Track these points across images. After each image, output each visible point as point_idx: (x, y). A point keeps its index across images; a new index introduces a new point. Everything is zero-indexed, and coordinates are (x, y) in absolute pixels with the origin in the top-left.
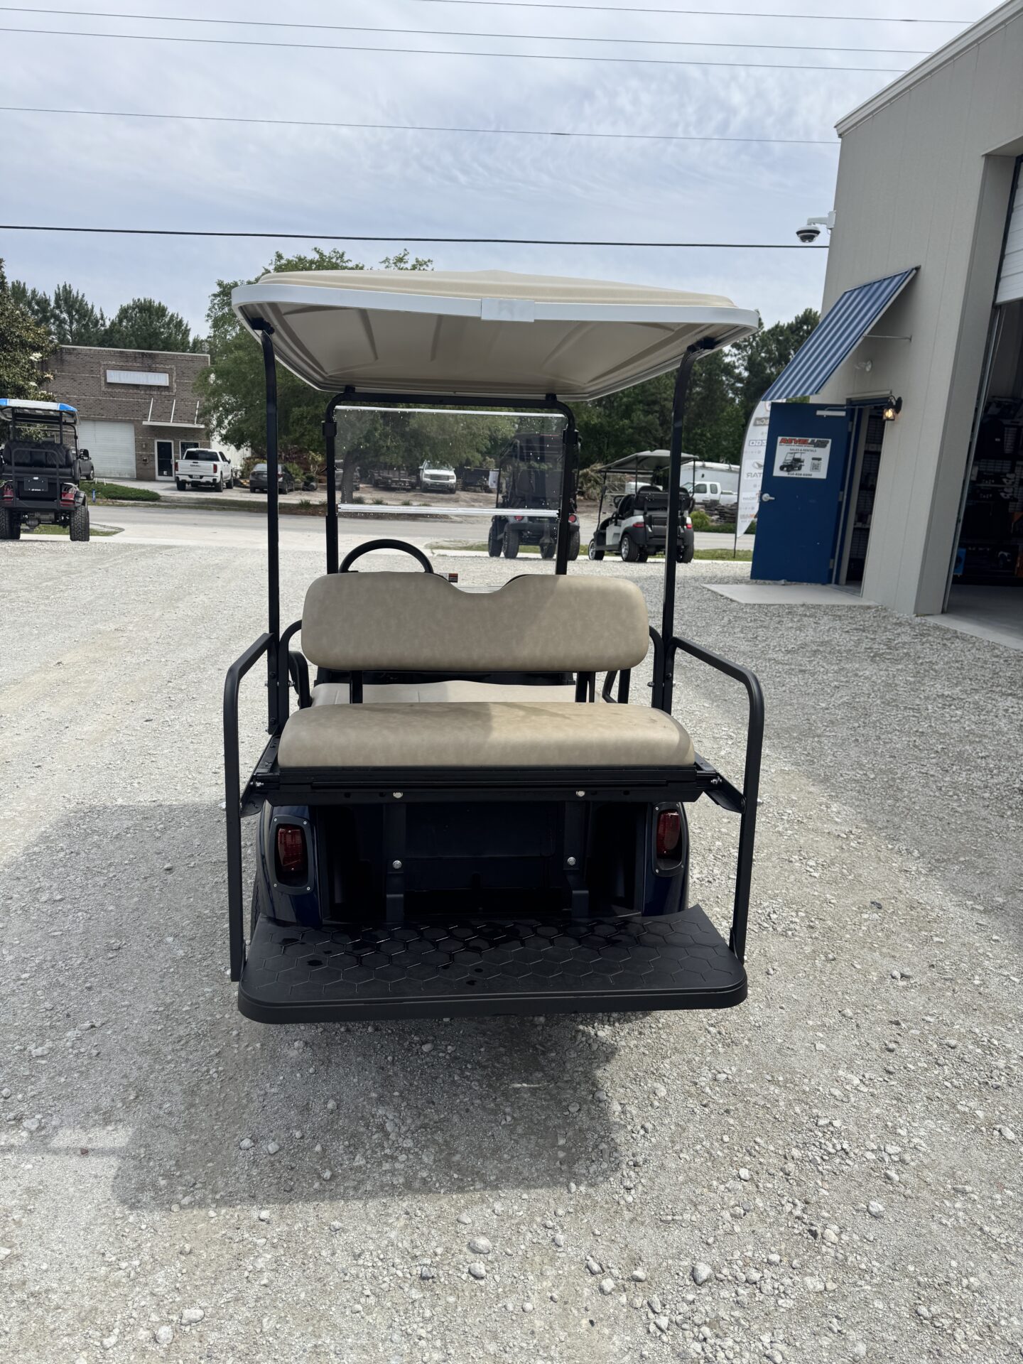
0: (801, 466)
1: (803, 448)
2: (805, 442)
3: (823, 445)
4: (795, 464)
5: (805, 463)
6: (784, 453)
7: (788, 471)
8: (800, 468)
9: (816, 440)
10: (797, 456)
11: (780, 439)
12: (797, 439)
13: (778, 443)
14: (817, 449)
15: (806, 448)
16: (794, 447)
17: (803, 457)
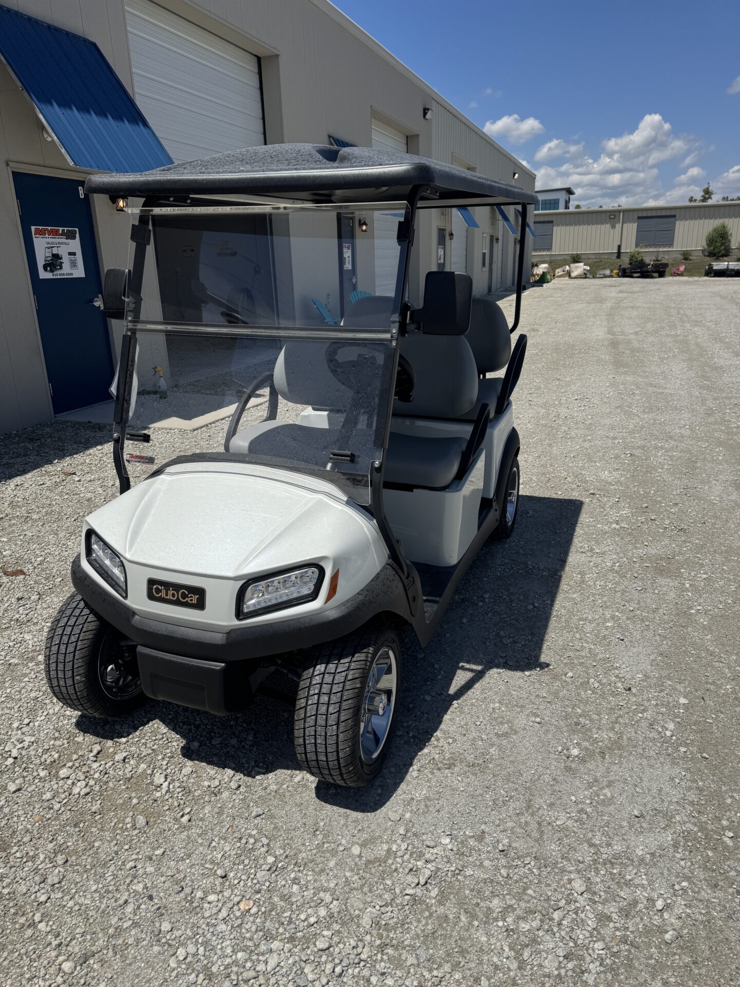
0: (61, 263)
1: (57, 240)
2: (55, 233)
3: (71, 236)
4: (54, 262)
5: (64, 260)
6: (42, 246)
7: (52, 271)
8: (61, 268)
9: (66, 229)
10: (55, 251)
11: (33, 228)
12: (49, 228)
13: (34, 236)
14: (69, 241)
15: (60, 240)
16: (49, 239)
17: (60, 253)
